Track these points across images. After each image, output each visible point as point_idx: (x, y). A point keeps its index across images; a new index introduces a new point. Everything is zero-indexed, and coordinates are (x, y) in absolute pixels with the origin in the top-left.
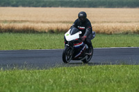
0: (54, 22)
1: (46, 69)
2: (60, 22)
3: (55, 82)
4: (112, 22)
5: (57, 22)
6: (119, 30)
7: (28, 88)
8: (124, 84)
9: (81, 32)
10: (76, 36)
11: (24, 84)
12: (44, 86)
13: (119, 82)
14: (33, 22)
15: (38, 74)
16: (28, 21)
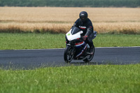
0: (40, 22)
1: (32, 69)
2: (46, 22)
3: (40, 83)
4: (98, 22)
5: (43, 22)
6: (105, 29)
7: (14, 88)
8: (110, 84)
9: (82, 32)
10: (78, 36)
11: (10, 84)
12: (30, 86)
13: (105, 82)
14: (19, 21)
15: (23, 74)
16: (13, 21)
